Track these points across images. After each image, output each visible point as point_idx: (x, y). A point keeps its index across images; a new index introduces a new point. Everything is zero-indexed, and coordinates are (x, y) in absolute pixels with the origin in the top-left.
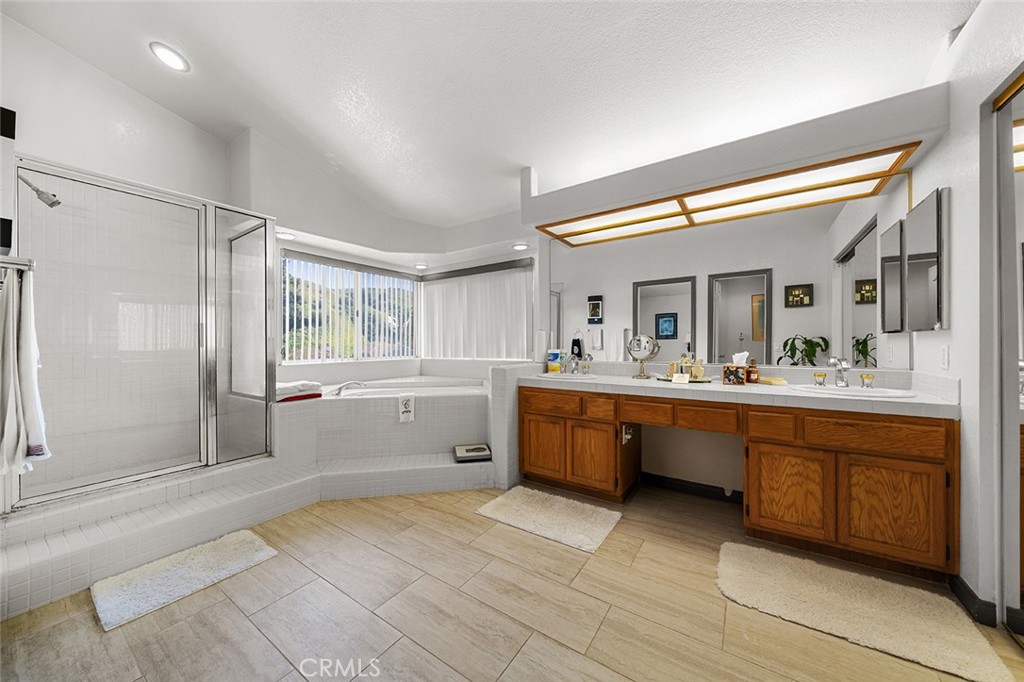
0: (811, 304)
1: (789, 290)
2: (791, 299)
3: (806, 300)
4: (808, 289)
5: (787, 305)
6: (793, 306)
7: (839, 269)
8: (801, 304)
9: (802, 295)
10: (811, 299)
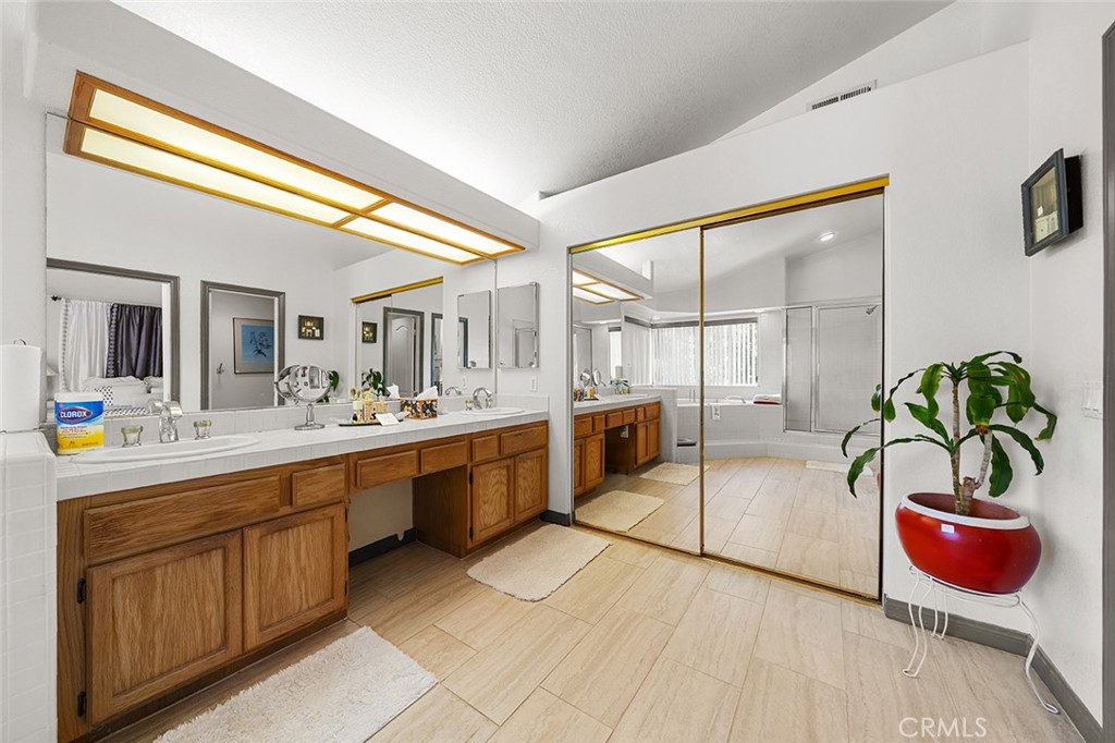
0: (321, 338)
1: (302, 319)
2: (303, 330)
3: (317, 333)
4: (319, 322)
5: (301, 336)
6: (305, 338)
7: (354, 307)
8: (312, 337)
9: (312, 327)
10: (322, 333)
